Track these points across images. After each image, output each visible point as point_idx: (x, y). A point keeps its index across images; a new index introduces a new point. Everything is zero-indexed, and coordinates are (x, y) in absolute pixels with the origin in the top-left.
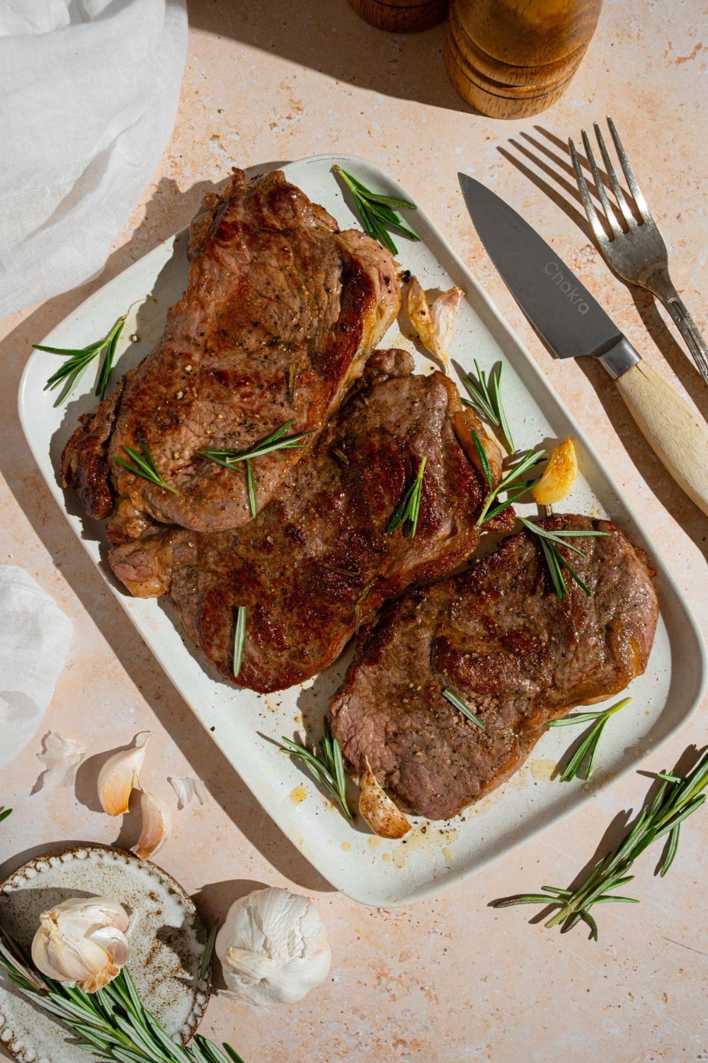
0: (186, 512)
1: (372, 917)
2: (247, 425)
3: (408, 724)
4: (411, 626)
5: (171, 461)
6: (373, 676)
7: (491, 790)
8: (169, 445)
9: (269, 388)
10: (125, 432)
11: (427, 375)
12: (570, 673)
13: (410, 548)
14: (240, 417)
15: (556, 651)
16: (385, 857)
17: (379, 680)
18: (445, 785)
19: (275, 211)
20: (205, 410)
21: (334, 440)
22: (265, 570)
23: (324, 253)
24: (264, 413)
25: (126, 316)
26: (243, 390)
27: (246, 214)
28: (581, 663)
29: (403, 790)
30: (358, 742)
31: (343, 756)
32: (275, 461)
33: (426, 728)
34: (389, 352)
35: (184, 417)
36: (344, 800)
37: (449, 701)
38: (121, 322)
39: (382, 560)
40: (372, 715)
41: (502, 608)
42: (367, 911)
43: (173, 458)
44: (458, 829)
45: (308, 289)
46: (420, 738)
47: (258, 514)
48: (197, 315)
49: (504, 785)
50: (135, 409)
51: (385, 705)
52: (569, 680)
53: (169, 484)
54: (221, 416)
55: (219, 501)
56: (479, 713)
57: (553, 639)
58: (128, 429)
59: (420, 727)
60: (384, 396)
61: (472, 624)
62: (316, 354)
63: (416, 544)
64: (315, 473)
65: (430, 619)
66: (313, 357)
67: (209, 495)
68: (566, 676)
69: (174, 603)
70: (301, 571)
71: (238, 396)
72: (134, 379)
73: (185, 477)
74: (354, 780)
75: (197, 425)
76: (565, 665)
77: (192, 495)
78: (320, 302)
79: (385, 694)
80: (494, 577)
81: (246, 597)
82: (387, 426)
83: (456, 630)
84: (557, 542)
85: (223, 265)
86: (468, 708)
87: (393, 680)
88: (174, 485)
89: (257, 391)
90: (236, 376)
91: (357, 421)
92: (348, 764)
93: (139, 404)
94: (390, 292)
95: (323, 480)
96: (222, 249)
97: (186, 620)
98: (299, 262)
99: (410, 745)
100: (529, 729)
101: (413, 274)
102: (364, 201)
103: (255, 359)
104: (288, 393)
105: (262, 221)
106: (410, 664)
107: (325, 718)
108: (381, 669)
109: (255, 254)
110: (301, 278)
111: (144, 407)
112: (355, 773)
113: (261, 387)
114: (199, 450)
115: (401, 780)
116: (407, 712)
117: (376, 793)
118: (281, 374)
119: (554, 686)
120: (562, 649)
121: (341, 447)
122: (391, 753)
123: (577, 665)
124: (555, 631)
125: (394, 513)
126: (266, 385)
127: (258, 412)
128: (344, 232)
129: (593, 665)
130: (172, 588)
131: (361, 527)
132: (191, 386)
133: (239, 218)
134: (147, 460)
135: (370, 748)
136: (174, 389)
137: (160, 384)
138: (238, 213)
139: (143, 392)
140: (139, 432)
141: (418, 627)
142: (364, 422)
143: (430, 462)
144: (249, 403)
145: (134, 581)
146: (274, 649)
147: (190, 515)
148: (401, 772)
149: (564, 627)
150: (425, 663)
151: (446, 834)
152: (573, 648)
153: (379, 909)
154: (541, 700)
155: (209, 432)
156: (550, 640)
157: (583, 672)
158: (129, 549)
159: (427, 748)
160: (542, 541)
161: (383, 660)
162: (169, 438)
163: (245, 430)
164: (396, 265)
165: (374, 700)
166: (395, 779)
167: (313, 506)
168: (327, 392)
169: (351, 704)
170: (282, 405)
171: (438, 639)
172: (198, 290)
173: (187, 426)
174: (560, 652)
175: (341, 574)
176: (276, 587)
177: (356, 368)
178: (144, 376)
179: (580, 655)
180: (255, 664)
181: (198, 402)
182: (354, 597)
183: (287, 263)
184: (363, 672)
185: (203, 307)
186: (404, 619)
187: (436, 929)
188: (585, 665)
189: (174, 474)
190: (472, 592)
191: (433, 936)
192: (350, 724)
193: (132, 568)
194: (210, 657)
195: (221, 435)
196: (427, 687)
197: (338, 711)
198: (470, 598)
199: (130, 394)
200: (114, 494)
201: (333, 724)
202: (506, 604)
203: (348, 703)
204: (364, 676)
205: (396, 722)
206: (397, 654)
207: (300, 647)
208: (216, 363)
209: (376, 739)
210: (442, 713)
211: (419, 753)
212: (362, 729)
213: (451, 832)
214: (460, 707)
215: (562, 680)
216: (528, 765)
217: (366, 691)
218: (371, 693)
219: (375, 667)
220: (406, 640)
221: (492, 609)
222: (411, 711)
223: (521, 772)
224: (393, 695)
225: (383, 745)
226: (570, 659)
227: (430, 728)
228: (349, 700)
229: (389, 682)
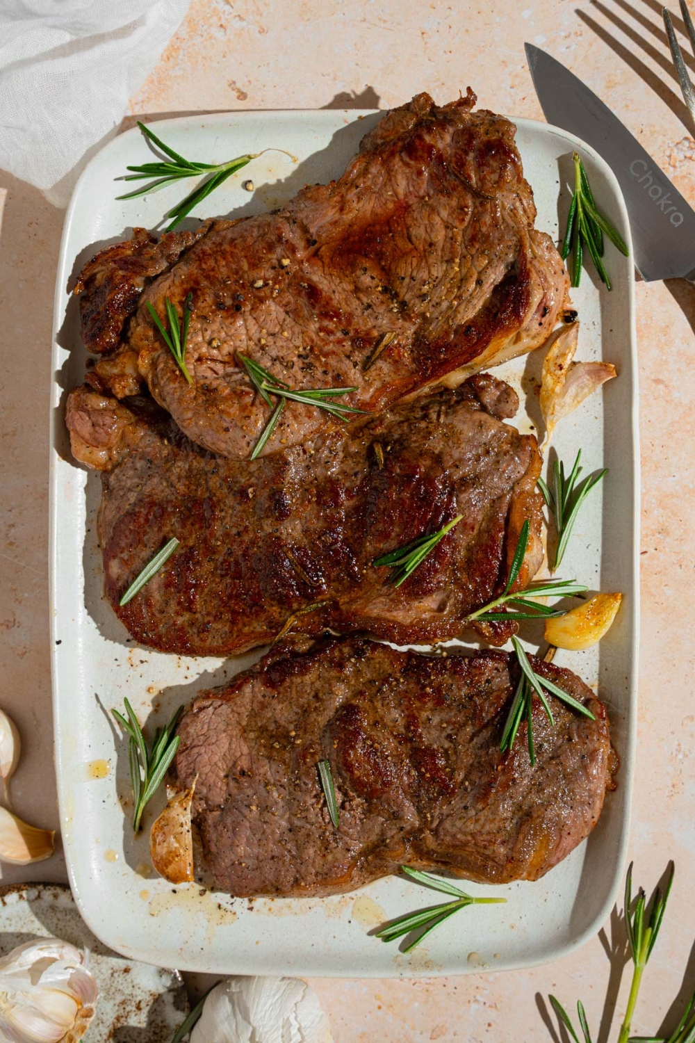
0: (187, 409)
2: (307, 361)
3: (262, 771)
4: (334, 673)
5: (206, 345)
6: (260, 698)
7: (301, 896)
8: (216, 326)
9: (353, 341)
10: (177, 282)
11: (521, 433)
12: (460, 829)
13: (384, 595)
14: (304, 349)
15: (461, 798)
16: (143, 893)
17: (263, 706)
18: (257, 858)
19: (480, 166)
20: (274, 315)
21: (382, 435)
22: (224, 518)
23: (500, 240)
24: (332, 361)
25: (255, 156)
26: (326, 323)
27: (449, 146)
28: (478, 827)
29: (212, 835)
30: (199, 754)
32: (309, 418)
33: (278, 787)
34: (498, 384)
35: (248, 308)
36: (142, 805)
37: (319, 775)
38: (246, 159)
39: (350, 588)
40: (231, 737)
43: (210, 343)
44: (238, 915)
45: (460, 266)
46: (265, 794)
47: (257, 458)
48: (331, 214)
49: (316, 899)
50: (204, 266)
51: (252, 735)
52: (454, 836)
53: (188, 368)
54: (286, 334)
55: (228, 420)
56: (343, 807)
57: (467, 783)
58: (182, 283)
59: (272, 782)
60: (465, 423)
61: (395, 713)
62: (424, 337)
63: (393, 596)
64: (341, 455)
65: (356, 680)
66: (418, 340)
67: (222, 407)
68: (454, 830)
69: (106, 486)
70: (260, 544)
71: (317, 325)
72: (223, 233)
73: (209, 371)
74: (168, 790)
75: (256, 327)
76: (460, 819)
77: (205, 395)
78: (463, 288)
79: (259, 724)
80: (450, 681)
81: (186, 532)
82: (446, 458)
83: (375, 708)
84: (536, 690)
85: (390, 180)
86: (334, 797)
87: (278, 717)
88: (193, 374)
89: (339, 335)
90: (328, 303)
91: (419, 433)
92: (172, 771)
93: (211, 263)
94: (540, 324)
95: (345, 469)
96: (400, 164)
97: (107, 513)
98: (470, 231)
99: (250, 793)
100: (381, 859)
101: (579, 318)
102: (580, 210)
103: (358, 299)
104: (369, 358)
105: (462, 164)
106: (306, 711)
107: (182, 709)
108: (273, 697)
109: (432, 192)
110: (459, 249)
111: (213, 270)
112: (173, 786)
113: (346, 333)
114: (242, 353)
115: (216, 823)
116: (270, 758)
117: (182, 819)
118: (375, 333)
119: (435, 832)
120: (469, 800)
121: (385, 446)
122: (224, 788)
123: (472, 826)
124: (474, 777)
125: (394, 551)
126: (352, 333)
127: (326, 355)
128: (537, 232)
129: (489, 838)
130: (117, 471)
131: (351, 541)
132: (276, 282)
133: (440, 145)
134: (181, 327)
135: (207, 769)
136: (255, 274)
137: (246, 257)
138: (442, 138)
139: (223, 254)
140: (192, 292)
141: (339, 679)
142: (426, 438)
143: (463, 524)
144: (323, 340)
145: (83, 438)
146: (179, 603)
147: (190, 415)
148: (221, 815)
149: (485, 780)
150: (322, 720)
151: (222, 912)
152: (480, 806)
154: (413, 837)
155: (263, 341)
156: (462, 783)
157: (474, 838)
158: (103, 404)
159: (265, 808)
160: (522, 680)
161: (281, 689)
162: (219, 319)
163: (301, 365)
164: (567, 299)
165: (244, 723)
166: (212, 817)
167: (317, 487)
168: (410, 384)
169: (219, 711)
170: (355, 365)
171: (351, 705)
172: (348, 189)
173: (245, 321)
174: (465, 801)
175: (298, 574)
176: (223, 542)
177: (456, 378)
178: (235, 235)
179: (482, 818)
180: (149, 605)
181: (272, 304)
182: (295, 606)
183: (456, 223)
184: (253, 687)
185: (342, 210)
186: (331, 661)
188: (480, 832)
189: (200, 360)
190: (418, 682)
192: (204, 731)
193: (90, 424)
194: (106, 566)
195: (274, 353)
196: (308, 746)
197: (201, 709)
199: (208, 247)
200: (124, 337)
201: (187, 720)
202: (442, 717)
203: (216, 708)
204: (252, 691)
205: (252, 760)
206: (300, 694)
207: (207, 618)
208: (318, 277)
209: (220, 764)
210: (304, 783)
211: (254, 808)
212: (213, 744)
213: (229, 913)
214: (327, 789)
215: (448, 831)
216: (355, 897)
217: (243, 708)
218: (247, 713)
219: (269, 691)
220: (318, 684)
221: (426, 711)
222: (274, 760)
223: (343, 900)
224: (267, 730)
225: (222, 774)
226: (469, 816)
227: (282, 789)
228: (220, 706)
229: (273, 715)
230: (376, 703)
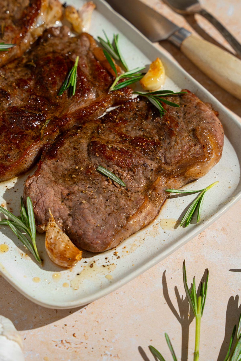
1: (57, 347)
3: (76, 189)
4: (75, 138)
6: (52, 166)
12: (174, 152)
13: (72, 103)
15: (164, 143)
16: (64, 285)
17: (56, 168)
18: (103, 220)
21: (26, 61)
28: (180, 145)
30: (43, 202)
31: (34, 213)
33: (88, 189)
37: (101, 173)
39: (57, 109)
41: (130, 129)
42: (53, 342)
44: (115, 263)
46: (84, 195)
51: (60, 181)
52: (174, 157)
57: (162, 138)
59: (84, 189)
61: (112, 136)
62: (16, 20)
65: (86, 136)
68: (172, 154)
70: (7, 113)
74: (42, 227)
76: (171, 148)
79: (60, 175)
82: (56, 51)
83: (102, 139)
86: (114, 175)
87: (65, 167)
95: (21, 75)
99: (78, 199)
101: (69, 3)
106: (75, 156)
108: (57, 161)
112: (42, 224)
115: (73, 223)
116: (75, 183)
119: (166, 163)
120: (168, 141)
122: (65, 207)
123: (178, 147)
124: (162, 134)
125: (62, 85)
135: (52, 204)
141: (79, 138)
148: (73, 218)
149: (167, 130)
150: (85, 154)
151: (107, 267)
152: (174, 138)
153: (62, 341)
154: (159, 170)
156: (160, 139)
157: (182, 151)
159: (89, 199)
161: (58, 156)
165: (53, 179)
167: (15, 83)
169: (39, 181)
171: (91, 142)
174: (167, 143)
175: (31, 113)
179: (179, 141)
184: (46, 164)
186: (71, 136)
187: (107, 352)
188: (183, 147)
190: (111, 121)
191: (105, 357)
192: (38, 191)
196: (87, 168)
198: (110, 125)
202: (131, 126)
203: (36, 181)
204: (47, 166)
205: (68, 188)
206: (67, 152)
207: (6, 153)
209: (55, 199)
210: (98, 180)
211: (84, 202)
212: (46, 193)
213: (110, 266)
214: (109, 175)
215: (170, 157)
216: (158, 223)
217: (48, 174)
218: (51, 175)
219: (54, 160)
220: (72, 145)
221: (123, 129)
222: (78, 182)
223: (154, 227)
224: (65, 175)
225: (60, 202)
226: (173, 145)
227: (90, 189)
228: (37, 179)
229: (63, 168)
230: (101, 137)
